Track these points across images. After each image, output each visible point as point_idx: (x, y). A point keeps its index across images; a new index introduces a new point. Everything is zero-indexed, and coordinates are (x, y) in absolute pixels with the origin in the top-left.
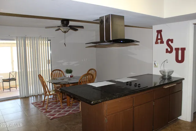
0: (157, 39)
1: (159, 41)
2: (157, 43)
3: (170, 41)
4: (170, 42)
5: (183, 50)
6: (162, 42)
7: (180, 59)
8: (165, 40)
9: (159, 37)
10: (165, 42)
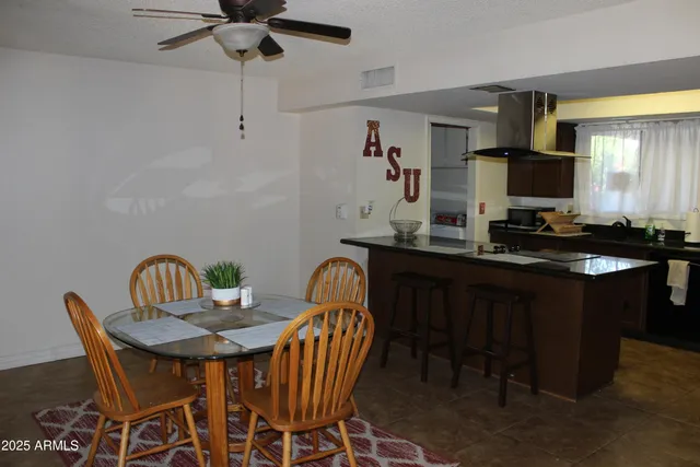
0: (369, 144)
1: (373, 149)
2: (367, 153)
3: (395, 151)
4: (394, 155)
5: (417, 173)
6: (379, 153)
7: (412, 194)
8: (385, 149)
9: (373, 140)
10: (385, 154)
